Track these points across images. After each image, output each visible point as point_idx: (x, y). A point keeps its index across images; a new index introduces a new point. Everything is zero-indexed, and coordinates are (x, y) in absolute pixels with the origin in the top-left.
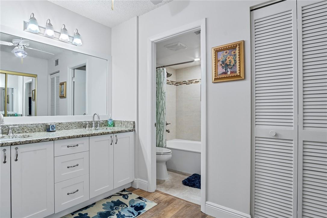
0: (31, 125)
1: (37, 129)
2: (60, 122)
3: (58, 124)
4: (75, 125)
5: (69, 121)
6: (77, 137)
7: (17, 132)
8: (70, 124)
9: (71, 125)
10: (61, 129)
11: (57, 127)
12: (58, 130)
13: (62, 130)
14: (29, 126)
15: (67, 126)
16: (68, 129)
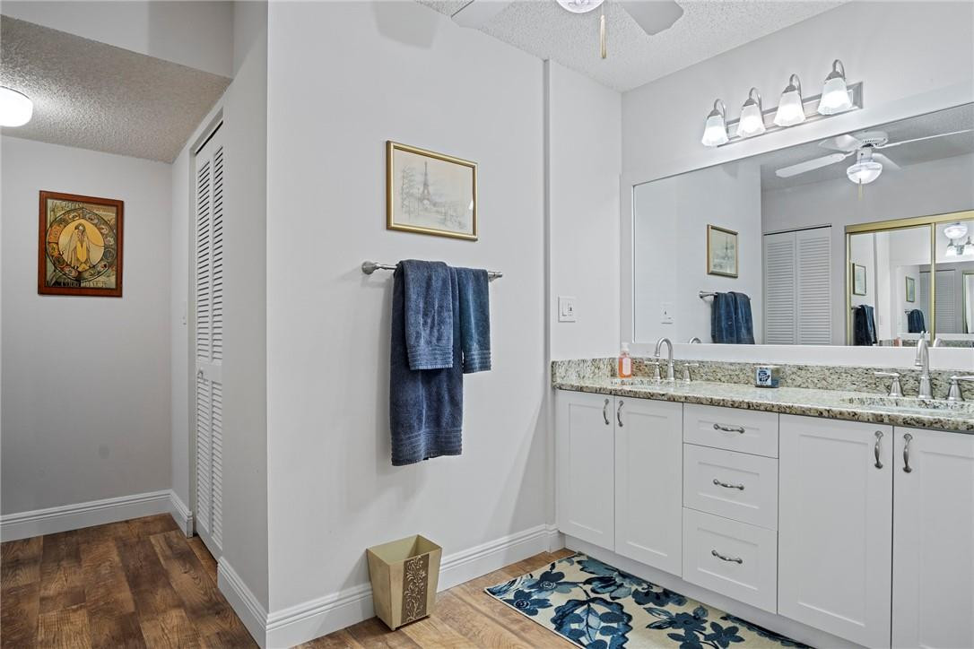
0: (731, 364)
1: (741, 376)
2: (802, 363)
3: (795, 370)
4: (853, 378)
5: (830, 364)
6: (733, 406)
7: (705, 377)
8: (834, 371)
9: (837, 376)
10: (804, 386)
11: (793, 376)
12: (796, 386)
13: (807, 387)
14: (726, 366)
15: (824, 379)
16: (827, 388)
